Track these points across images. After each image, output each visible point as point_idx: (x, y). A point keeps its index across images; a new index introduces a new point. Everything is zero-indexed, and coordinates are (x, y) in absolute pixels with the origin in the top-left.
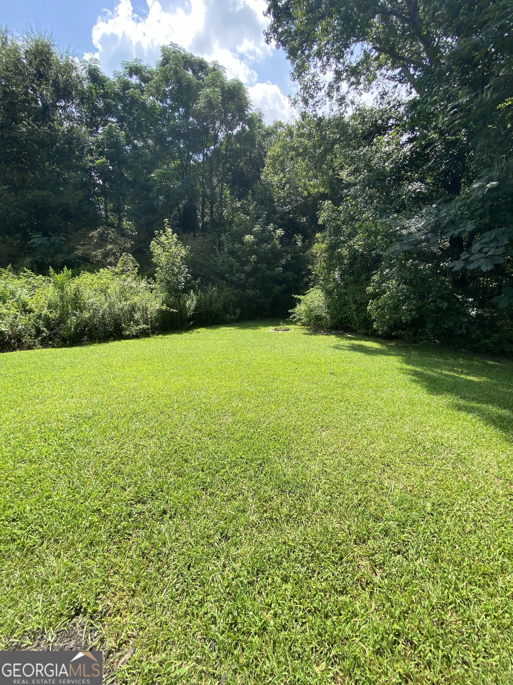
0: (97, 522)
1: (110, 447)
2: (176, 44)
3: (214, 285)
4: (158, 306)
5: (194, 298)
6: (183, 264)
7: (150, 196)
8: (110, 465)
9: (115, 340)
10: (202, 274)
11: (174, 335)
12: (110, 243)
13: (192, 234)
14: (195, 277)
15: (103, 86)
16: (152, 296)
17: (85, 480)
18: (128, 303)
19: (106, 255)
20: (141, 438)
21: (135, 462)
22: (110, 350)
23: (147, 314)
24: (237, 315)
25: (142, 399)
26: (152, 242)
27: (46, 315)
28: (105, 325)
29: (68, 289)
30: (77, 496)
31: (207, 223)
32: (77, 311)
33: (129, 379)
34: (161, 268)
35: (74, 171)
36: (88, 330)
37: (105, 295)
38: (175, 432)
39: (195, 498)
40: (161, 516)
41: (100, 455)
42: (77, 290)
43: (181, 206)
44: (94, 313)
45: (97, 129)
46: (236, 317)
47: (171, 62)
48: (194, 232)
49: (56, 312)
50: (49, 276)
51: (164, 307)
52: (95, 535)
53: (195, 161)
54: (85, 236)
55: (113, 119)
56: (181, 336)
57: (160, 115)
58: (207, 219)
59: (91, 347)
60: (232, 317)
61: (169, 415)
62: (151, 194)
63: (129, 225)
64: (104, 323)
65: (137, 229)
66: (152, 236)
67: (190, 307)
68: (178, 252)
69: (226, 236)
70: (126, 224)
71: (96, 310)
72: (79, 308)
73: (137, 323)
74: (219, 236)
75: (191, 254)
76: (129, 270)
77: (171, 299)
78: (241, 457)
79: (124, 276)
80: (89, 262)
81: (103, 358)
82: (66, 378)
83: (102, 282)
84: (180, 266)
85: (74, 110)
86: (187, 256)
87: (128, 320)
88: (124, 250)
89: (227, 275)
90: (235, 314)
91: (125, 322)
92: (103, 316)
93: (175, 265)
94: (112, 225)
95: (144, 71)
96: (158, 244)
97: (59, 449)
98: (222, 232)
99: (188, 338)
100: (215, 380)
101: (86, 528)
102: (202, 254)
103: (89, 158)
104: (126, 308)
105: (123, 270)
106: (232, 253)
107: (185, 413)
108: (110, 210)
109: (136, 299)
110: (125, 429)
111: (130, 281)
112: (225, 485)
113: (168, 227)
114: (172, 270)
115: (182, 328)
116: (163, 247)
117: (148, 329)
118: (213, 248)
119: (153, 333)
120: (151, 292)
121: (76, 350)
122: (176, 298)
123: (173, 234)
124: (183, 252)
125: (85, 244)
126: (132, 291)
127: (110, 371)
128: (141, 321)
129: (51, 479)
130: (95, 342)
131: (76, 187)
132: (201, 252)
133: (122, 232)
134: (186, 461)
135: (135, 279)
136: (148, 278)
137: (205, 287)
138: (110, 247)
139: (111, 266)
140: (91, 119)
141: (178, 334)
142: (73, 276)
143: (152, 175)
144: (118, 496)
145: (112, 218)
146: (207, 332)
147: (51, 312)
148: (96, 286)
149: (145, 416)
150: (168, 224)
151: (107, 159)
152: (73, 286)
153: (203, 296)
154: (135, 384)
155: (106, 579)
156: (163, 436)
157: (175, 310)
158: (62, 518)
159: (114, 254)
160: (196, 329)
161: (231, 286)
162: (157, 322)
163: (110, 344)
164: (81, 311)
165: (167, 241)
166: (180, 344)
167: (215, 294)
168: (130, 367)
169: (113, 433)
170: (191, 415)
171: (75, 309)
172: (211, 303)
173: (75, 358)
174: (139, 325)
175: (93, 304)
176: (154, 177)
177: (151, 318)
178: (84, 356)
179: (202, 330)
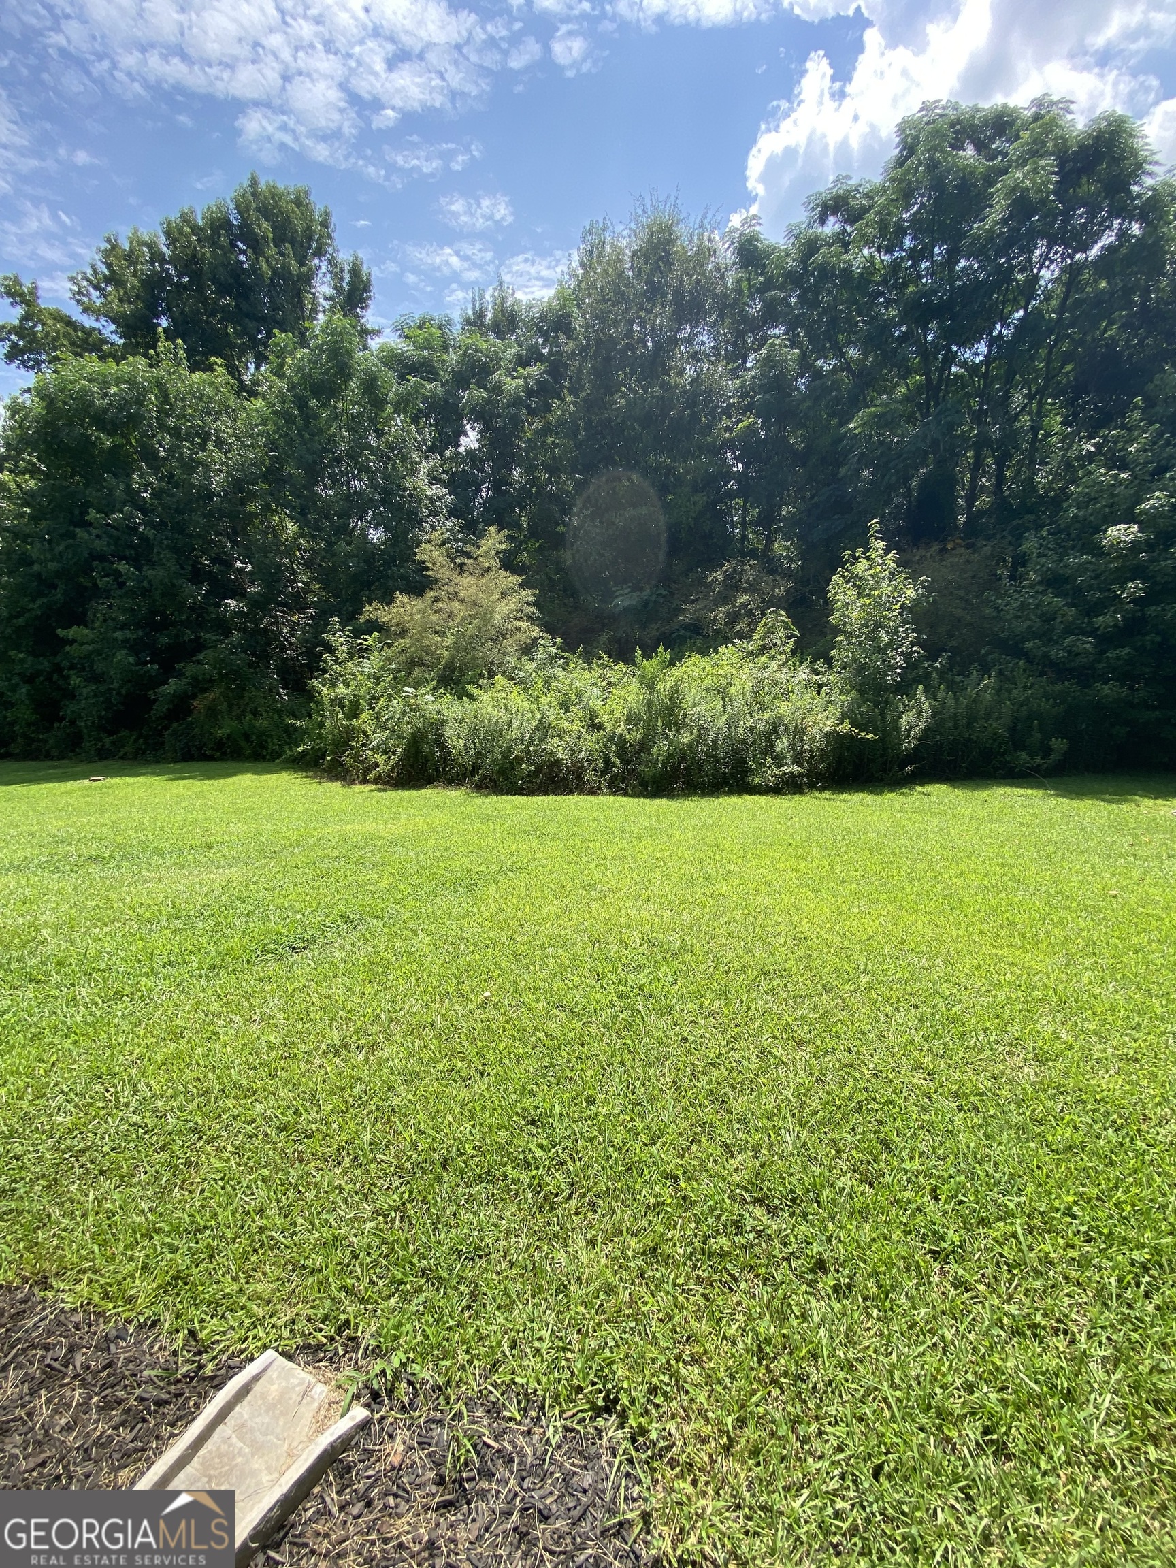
0: (669, 1205)
1: (708, 1036)
2: (936, 102)
3: (985, 670)
4: (829, 725)
5: (926, 706)
6: (905, 622)
7: (840, 476)
8: (706, 1079)
9: (730, 792)
10: (953, 643)
11: (861, 795)
12: (745, 591)
13: (936, 547)
14: (933, 653)
15: (764, 267)
16: (819, 701)
17: (656, 1092)
18: (767, 715)
19: (733, 618)
20: (774, 1037)
21: (759, 1095)
22: (721, 813)
23: (802, 740)
24: (1054, 757)
25: (782, 941)
26: (835, 577)
27: (621, 735)
28: (717, 761)
29: (660, 687)
30: (639, 1123)
31: (981, 512)
32: (670, 730)
33: (755, 884)
34: (848, 635)
35: (694, 458)
36: (685, 769)
37: (724, 700)
38: (858, 1053)
39: (908, 1270)
40: (812, 1271)
41: (687, 1045)
42: (676, 690)
43: (915, 483)
44: (699, 736)
45: (745, 362)
46: (1048, 761)
47: (920, 149)
48: (944, 541)
49: (638, 730)
50: (635, 664)
51: (845, 728)
52: (662, 1235)
53: (964, 364)
54: (700, 582)
55: (777, 331)
56: (878, 798)
57: (884, 282)
58: (983, 501)
59: (687, 803)
60: (1038, 760)
61: (844, 1001)
62: (843, 471)
63: (786, 548)
64: (714, 756)
65: (802, 556)
66: (835, 564)
67: (911, 727)
68: (896, 594)
69: (1042, 538)
70: (780, 547)
71: (703, 728)
72: (676, 724)
73: (779, 760)
74: (1019, 538)
75: (927, 597)
76: (775, 645)
77: (864, 709)
78: (1069, 1208)
79: (764, 658)
80: (701, 634)
81: (708, 829)
82: (642, 857)
83: (721, 672)
84: (896, 628)
85: (705, 338)
86: (917, 603)
87: (761, 753)
88: (774, 603)
89: (1030, 644)
90: (1047, 752)
91: (754, 756)
92: (715, 741)
93: (882, 628)
94: (753, 554)
95: (854, 197)
96: (848, 582)
97: (619, 1004)
98: (1028, 530)
99: (897, 805)
100: (976, 937)
101: (648, 1207)
102: (961, 593)
103: (726, 423)
104: (760, 727)
105: (763, 646)
106: (1056, 582)
107: (889, 1010)
108: (751, 523)
109: (784, 707)
110: (742, 1002)
111: (776, 670)
112: (1006, 1276)
113: (877, 539)
114: (873, 640)
115: (882, 780)
116: (859, 587)
117: (801, 775)
118: (995, 575)
119: (812, 786)
120: (818, 693)
121: (662, 803)
122: (876, 706)
123: (886, 554)
124: (910, 592)
125: (697, 599)
126: (776, 691)
127: (718, 857)
128: (788, 756)
129: (600, 1062)
130: (695, 794)
131: (695, 489)
132: (959, 588)
133: (770, 566)
134: (887, 1146)
135: (785, 665)
136: (814, 661)
137: (958, 678)
138: (743, 599)
139: (740, 639)
140: (735, 344)
141: (872, 793)
142: (672, 662)
143: (851, 426)
144: (715, 1162)
145: (755, 539)
146: (951, 797)
147: (629, 731)
148: (708, 681)
149: (786, 985)
150: (877, 532)
151: (758, 416)
152: (670, 682)
153: (950, 702)
154: (768, 900)
155: (673, 1362)
156: (827, 1052)
157: (870, 736)
158: (607, 1160)
159: (750, 613)
160: (922, 784)
161: (1042, 674)
162: (823, 761)
163: (721, 800)
164: (678, 731)
165: (871, 572)
166: (875, 818)
167: (988, 696)
168: (758, 857)
169: (717, 1003)
170: (906, 1018)
171: (667, 725)
172: (972, 719)
173: (659, 821)
174: (782, 765)
175: (699, 716)
176: (855, 428)
177: (811, 750)
178: (674, 820)
179: (938, 790)
